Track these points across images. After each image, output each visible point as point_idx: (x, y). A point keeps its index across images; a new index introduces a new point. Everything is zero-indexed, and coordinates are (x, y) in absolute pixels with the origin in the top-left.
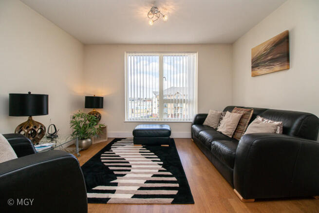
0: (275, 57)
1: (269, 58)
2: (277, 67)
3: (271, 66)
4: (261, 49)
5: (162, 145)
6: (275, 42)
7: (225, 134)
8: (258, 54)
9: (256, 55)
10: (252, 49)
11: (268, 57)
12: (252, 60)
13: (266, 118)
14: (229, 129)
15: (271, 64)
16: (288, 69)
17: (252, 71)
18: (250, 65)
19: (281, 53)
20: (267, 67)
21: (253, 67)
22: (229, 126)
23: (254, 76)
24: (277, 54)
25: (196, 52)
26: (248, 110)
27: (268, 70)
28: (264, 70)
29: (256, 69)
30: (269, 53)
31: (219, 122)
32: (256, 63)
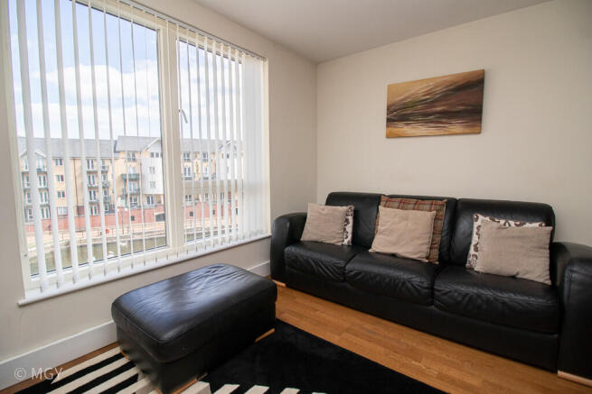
0: (454, 110)
1: (439, 109)
2: (456, 127)
3: (442, 123)
4: (419, 91)
5: (257, 340)
6: (455, 83)
7: (415, 257)
8: (408, 97)
9: (402, 97)
10: (389, 87)
11: (435, 107)
12: (389, 107)
13: (499, 217)
14: (422, 244)
15: (444, 120)
16: (479, 133)
17: (387, 126)
19: (469, 105)
20: (431, 125)
21: (388, 120)
22: (418, 238)
23: (388, 136)
24: (458, 105)
25: (264, 58)
26: (440, 203)
27: (432, 131)
28: (422, 129)
29: (400, 124)
30: (436, 101)
31: (345, 229)
32: (402, 114)
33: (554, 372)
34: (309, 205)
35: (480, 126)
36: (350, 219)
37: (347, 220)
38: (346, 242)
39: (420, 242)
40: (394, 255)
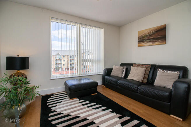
0: (156, 37)
1: (152, 37)
2: (158, 43)
3: (153, 42)
4: (146, 32)
5: (92, 95)
6: (157, 29)
7: (138, 80)
8: (143, 35)
9: (141, 35)
10: (138, 32)
11: (151, 37)
12: (138, 38)
13: (166, 70)
14: (141, 77)
15: (154, 41)
16: (165, 44)
17: (138, 43)
18: (136, 40)
19: (162, 36)
20: (150, 42)
21: (138, 42)
22: (139, 75)
23: (139, 46)
24: (158, 36)
25: (102, 28)
26: (148, 65)
27: (151, 44)
28: (148, 44)
29: (142, 43)
30: (151, 35)
31: (123, 73)
32: (142, 40)
33: (170, 115)
34: (114, 66)
35: (165, 42)
36: (125, 70)
37: (123, 71)
38: (122, 76)
40: (133, 80)
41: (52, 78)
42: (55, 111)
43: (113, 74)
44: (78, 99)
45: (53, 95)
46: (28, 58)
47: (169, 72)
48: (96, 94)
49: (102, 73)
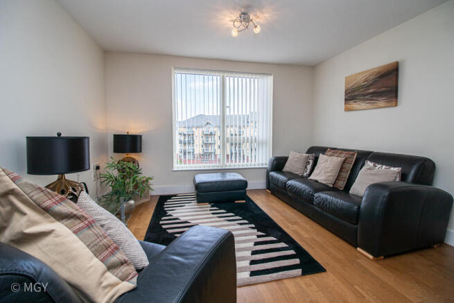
0: (380, 91)
1: (371, 91)
2: (381, 103)
3: (373, 100)
4: (360, 80)
5: (236, 202)
6: (380, 72)
7: (324, 182)
8: (355, 84)
9: (352, 85)
10: (346, 78)
11: (369, 89)
12: (346, 91)
13: (378, 163)
14: (329, 176)
15: (374, 98)
16: (396, 105)
17: (345, 104)
18: (342, 96)
19: (389, 87)
20: (368, 102)
21: (346, 100)
22: (328, 172)
23: (347, 110)
24: (383, 88)
25: (271, 75)
26: (351, 153)
27: (368, 106)
28: (362, 105)
29: (351, 102)
30: (371, 85)
31: (306, 167)
32: (353, 95)
33: (356, 248)
34: (291, 152)
35: (397, 101)
36: (311, 162)
37: (309, 163)
38: (305, 174)
39: (329, 174)
40: (317, 181)
41: (175, 169)
42: (170, 215)
43: (287, 168)
44: (209, 206)
45: (175, 196)
46: (141, 136)
47: (384, 167)
48: (244, 201)
49: (267, 166)
